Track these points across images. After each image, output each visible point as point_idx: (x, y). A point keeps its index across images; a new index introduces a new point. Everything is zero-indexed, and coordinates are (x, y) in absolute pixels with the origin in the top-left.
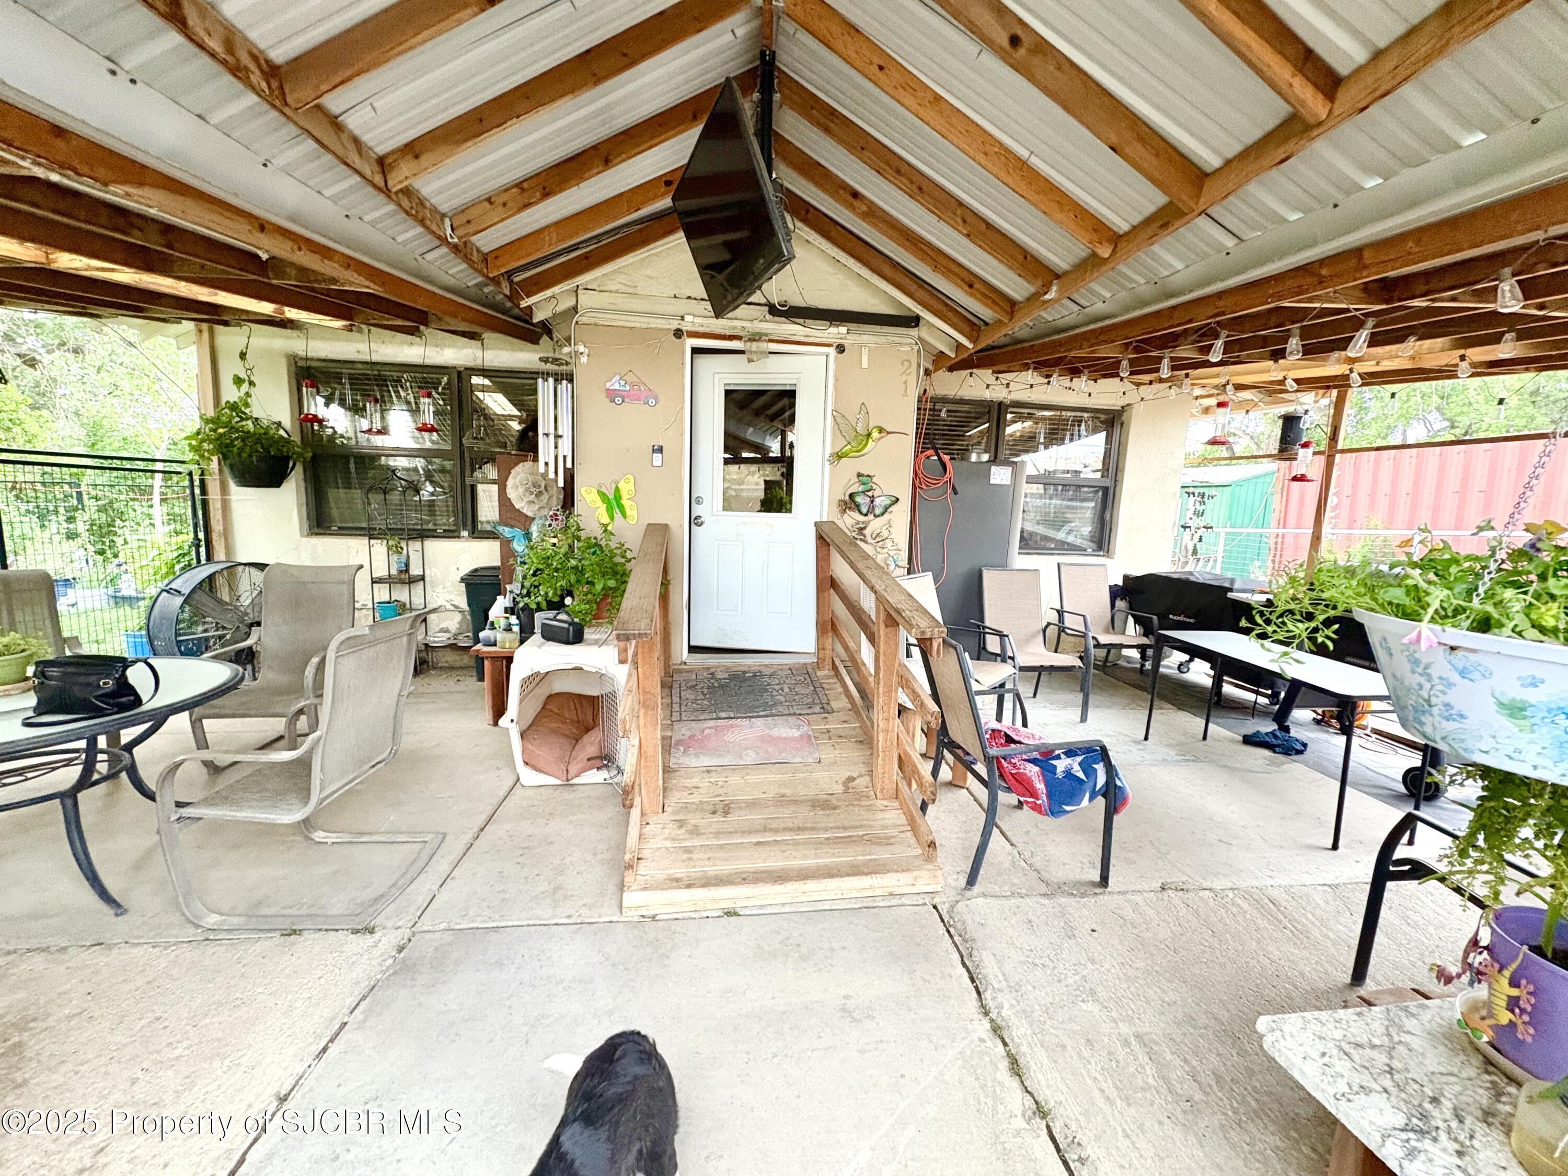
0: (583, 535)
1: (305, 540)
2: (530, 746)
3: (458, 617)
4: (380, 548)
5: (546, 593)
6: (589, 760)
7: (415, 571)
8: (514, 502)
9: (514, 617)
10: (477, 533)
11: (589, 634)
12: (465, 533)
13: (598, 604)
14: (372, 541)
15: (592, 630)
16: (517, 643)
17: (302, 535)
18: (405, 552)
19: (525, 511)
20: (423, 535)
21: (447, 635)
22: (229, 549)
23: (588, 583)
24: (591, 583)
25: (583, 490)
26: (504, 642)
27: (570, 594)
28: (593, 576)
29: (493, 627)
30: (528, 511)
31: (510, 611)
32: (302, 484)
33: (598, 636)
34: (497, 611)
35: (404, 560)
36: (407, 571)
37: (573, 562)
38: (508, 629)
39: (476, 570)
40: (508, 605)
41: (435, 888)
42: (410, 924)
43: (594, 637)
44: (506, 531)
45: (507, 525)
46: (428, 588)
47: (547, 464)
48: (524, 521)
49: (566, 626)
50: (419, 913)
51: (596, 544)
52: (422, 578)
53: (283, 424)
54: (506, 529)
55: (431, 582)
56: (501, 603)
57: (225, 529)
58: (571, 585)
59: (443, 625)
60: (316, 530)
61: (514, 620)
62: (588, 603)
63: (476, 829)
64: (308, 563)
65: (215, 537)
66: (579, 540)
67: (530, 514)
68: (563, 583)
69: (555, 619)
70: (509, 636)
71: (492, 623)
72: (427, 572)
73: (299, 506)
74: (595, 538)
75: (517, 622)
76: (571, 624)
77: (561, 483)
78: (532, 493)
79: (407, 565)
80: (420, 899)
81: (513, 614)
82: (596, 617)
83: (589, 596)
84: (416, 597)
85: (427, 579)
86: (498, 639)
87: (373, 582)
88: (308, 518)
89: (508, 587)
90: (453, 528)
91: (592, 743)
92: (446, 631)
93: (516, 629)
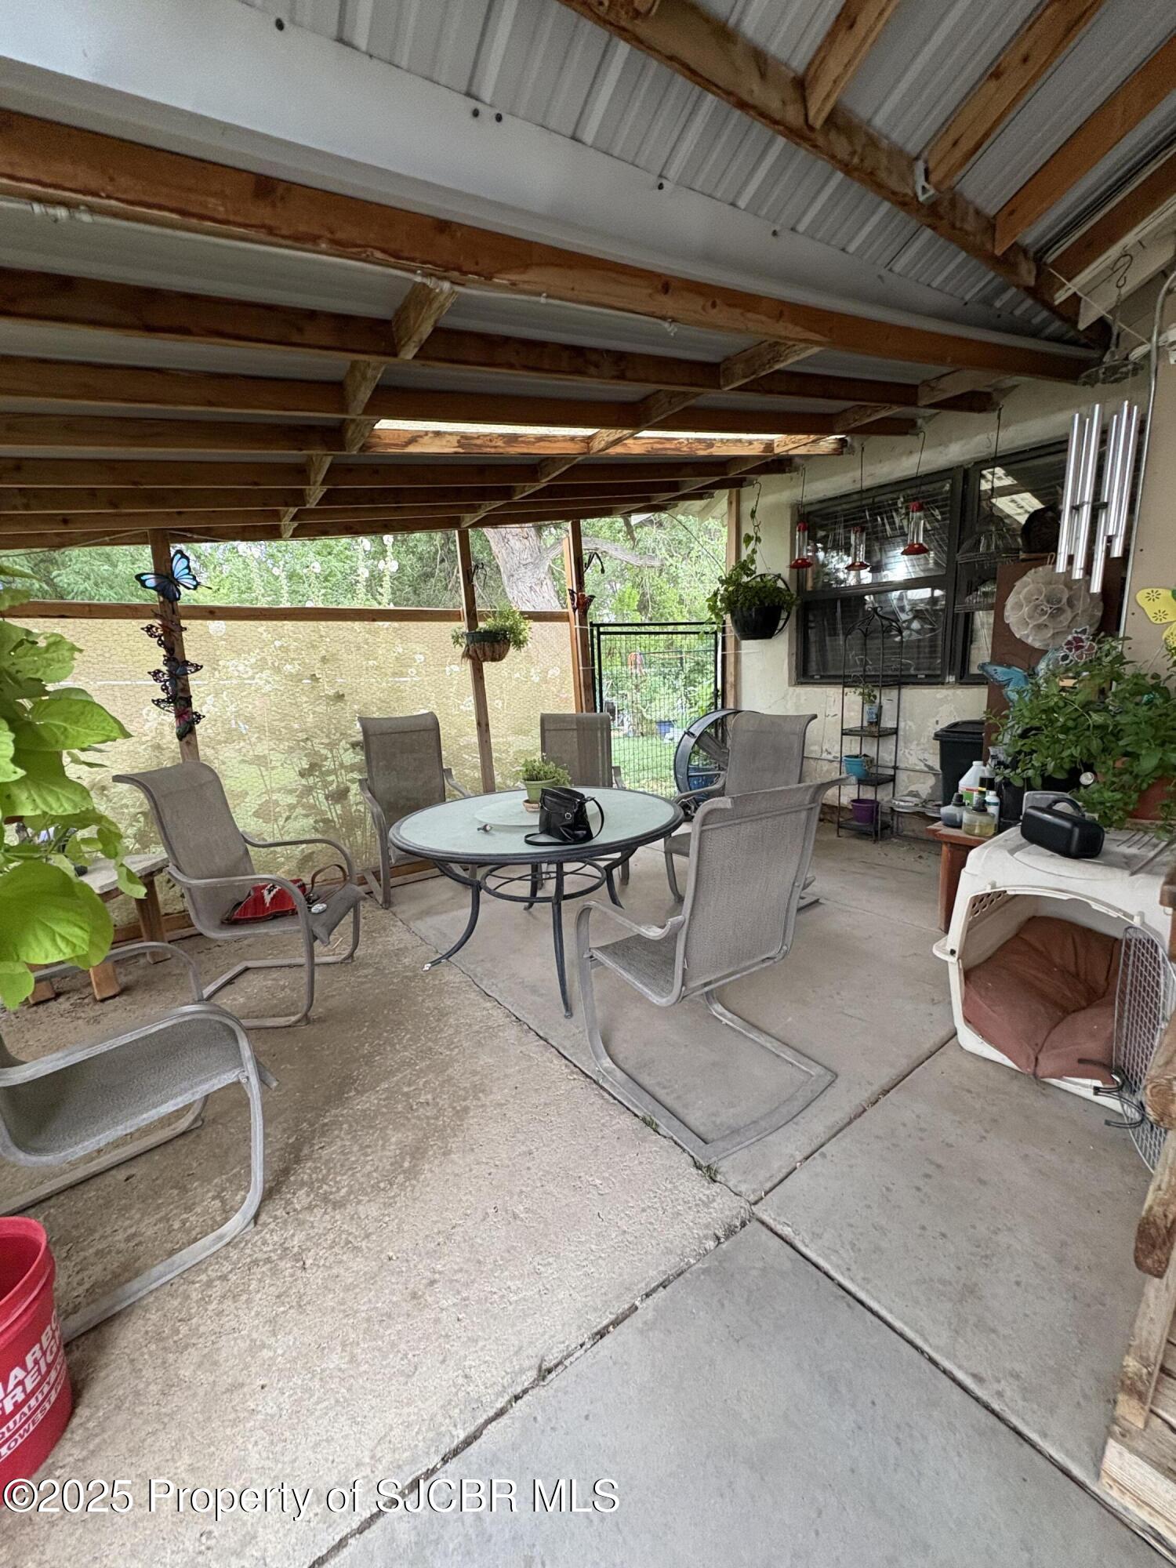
0: (1128, 671)
1: (792, 689)
2: (977, 998)
3: (931, 781)
4: (854, 697)
5: (1044, 765)
6: (1081, 1061)
7: (888, 723)
8: (1014, 629)
9: (992, 793)
10: (966, 678)
11: (1115, 843)
12: (951, 679)
13: (1143, 794)
14: (846, 690)
15: (1123, 836)
16: (992, 831)
17: (790, 685)
18: (878, 701)
19: (1029, 641)
20: (901, 681)
21: (915, 800)
22: (737, 700)
23: (1126, 754)
24: (1134, 756)
25: (1141, 597)
26: (971, 826)
27: (1089, 768)
28: (1138, 743)
29: (960, 803)
30: (1034, 641)
31: (987, 783)
32: (794, 635)
33: (1133, 851)
34: (969, 781)
35: (875, 710)
36: (878, 723)
37: (1097, 718)
38: (982, 808)
39: (955, 725)
40: (987, 775)
41: (799, 1157)
42: (752, 1198)
43: (1124, 849)
44: (1000, 673)
45: (1000, 664)
46: (901, 743)
47: (1071, 559)
48: (1028, 657)
49: (1067, 824)
50: (768, 1185)
51: (1156, 688)
52: (895, 731)
53: (783, 576)
54: (1000, 669)
55: (905, 736)
56: (976, 771)
57: (736, 680)
58: (1090, 755)
59: (913, 788)
60: (802, 680)
61: (991, 797)
62: (1122, 788)
63: (876, 1088)
64: (792, 712)
65: (728, 686)
66: (1118, 677)
67: (1037, 645)
68: (1076, 752)
69: (1049, 810)
70: (980, 819)
71: (961, 797)
72: (902, 725)
73: (790, 655)
74: (1156, 676)
75: (996, 800)
76: (1076, 822)
77: (1096, 587)
78: (1043, 613)
79: (879, 716)
80: (776, 1165)
81: (991, 788)
82: (1133, 815)
83: (1126, 777)
84: (885, 753)
85: (901, 733)
86: (965, 820)
87: (843, 734)
88: (797, 668)
89: (992, 750)
90: (939, 672)
91: (1092, 1036)
92: (915, 795)
93: (993, 810)
